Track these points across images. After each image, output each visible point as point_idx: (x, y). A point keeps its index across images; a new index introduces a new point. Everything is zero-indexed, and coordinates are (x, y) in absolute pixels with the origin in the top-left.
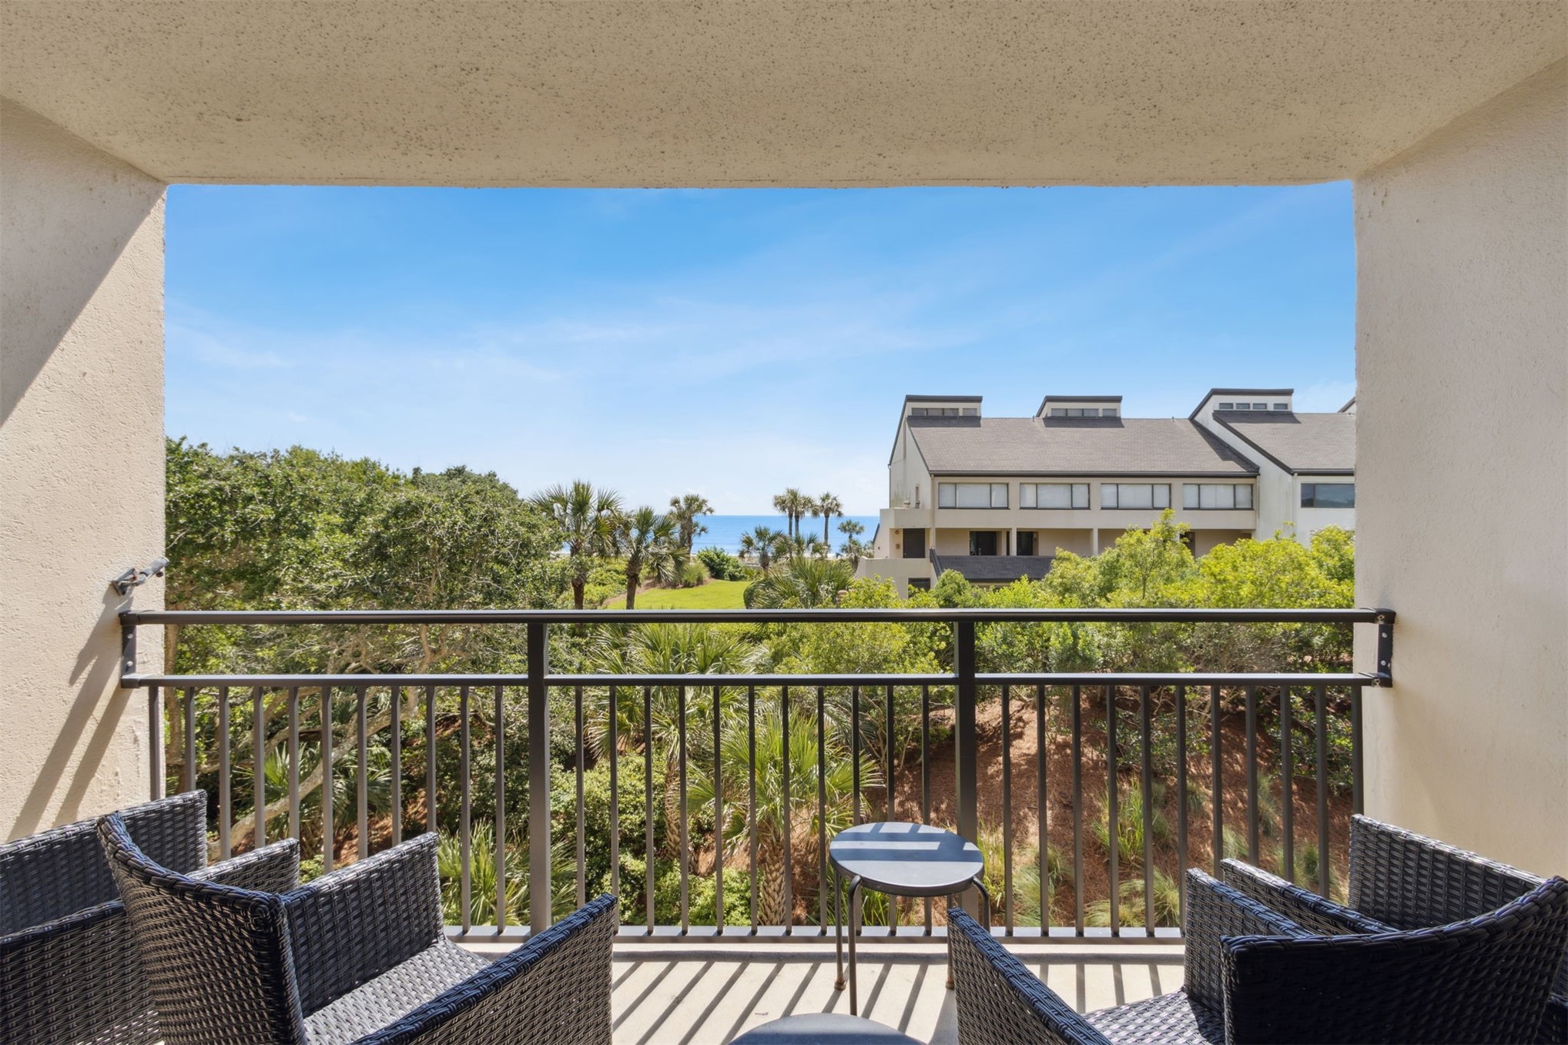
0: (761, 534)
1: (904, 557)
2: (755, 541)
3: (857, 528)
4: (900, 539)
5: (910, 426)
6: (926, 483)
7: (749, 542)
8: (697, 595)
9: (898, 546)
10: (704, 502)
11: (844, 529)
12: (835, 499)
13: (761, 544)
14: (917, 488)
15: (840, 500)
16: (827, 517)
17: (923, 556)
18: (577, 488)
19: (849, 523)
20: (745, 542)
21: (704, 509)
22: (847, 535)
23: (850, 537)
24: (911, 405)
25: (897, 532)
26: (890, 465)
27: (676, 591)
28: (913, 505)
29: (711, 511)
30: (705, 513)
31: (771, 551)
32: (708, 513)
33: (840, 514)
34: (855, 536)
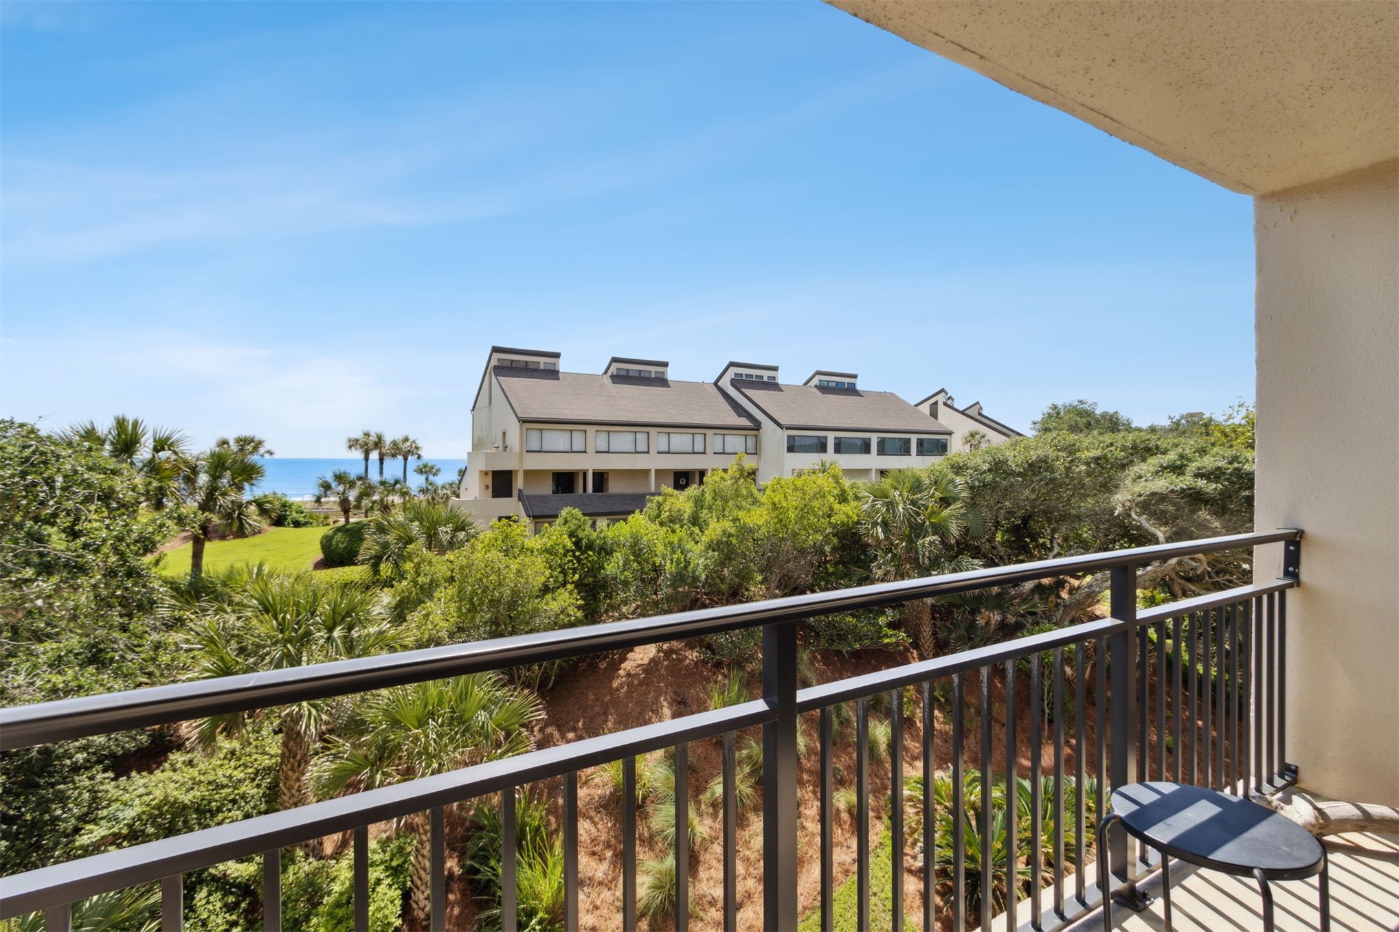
0: (340, 478)
1: (493, 497)
2: (334, 485)
3: (434, 471)
4: (489, 480)
5: (496, 375)
6: (514, 429)
7: (326, 487)
8: (256, 546)
9: (487, 487)
10: (260, 443)
11: (420, 471)
12: (414, 442)
13: (341, 488)
14: (504, 433)
15: (419, 443)
16: (406, 459)
17: (509, 495)
18: (121, 423)
19: (425, 466)
20: (322, 486)
21: (262, 450)
22: (423, 477)
23: (427, 479)
24: (496, 356)
25: (486, 473)
26: (473, 410)
27: (225, 543)
28: (501, 449)
29: (270, 452)
30: (262, 456)
31: (352, 496)
32: (267, 456)
33: (419, 457)
34: (431, 478)
